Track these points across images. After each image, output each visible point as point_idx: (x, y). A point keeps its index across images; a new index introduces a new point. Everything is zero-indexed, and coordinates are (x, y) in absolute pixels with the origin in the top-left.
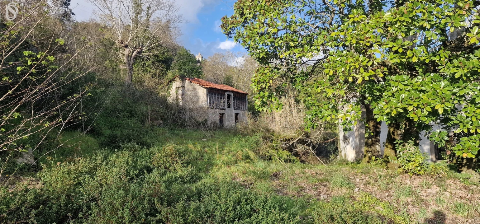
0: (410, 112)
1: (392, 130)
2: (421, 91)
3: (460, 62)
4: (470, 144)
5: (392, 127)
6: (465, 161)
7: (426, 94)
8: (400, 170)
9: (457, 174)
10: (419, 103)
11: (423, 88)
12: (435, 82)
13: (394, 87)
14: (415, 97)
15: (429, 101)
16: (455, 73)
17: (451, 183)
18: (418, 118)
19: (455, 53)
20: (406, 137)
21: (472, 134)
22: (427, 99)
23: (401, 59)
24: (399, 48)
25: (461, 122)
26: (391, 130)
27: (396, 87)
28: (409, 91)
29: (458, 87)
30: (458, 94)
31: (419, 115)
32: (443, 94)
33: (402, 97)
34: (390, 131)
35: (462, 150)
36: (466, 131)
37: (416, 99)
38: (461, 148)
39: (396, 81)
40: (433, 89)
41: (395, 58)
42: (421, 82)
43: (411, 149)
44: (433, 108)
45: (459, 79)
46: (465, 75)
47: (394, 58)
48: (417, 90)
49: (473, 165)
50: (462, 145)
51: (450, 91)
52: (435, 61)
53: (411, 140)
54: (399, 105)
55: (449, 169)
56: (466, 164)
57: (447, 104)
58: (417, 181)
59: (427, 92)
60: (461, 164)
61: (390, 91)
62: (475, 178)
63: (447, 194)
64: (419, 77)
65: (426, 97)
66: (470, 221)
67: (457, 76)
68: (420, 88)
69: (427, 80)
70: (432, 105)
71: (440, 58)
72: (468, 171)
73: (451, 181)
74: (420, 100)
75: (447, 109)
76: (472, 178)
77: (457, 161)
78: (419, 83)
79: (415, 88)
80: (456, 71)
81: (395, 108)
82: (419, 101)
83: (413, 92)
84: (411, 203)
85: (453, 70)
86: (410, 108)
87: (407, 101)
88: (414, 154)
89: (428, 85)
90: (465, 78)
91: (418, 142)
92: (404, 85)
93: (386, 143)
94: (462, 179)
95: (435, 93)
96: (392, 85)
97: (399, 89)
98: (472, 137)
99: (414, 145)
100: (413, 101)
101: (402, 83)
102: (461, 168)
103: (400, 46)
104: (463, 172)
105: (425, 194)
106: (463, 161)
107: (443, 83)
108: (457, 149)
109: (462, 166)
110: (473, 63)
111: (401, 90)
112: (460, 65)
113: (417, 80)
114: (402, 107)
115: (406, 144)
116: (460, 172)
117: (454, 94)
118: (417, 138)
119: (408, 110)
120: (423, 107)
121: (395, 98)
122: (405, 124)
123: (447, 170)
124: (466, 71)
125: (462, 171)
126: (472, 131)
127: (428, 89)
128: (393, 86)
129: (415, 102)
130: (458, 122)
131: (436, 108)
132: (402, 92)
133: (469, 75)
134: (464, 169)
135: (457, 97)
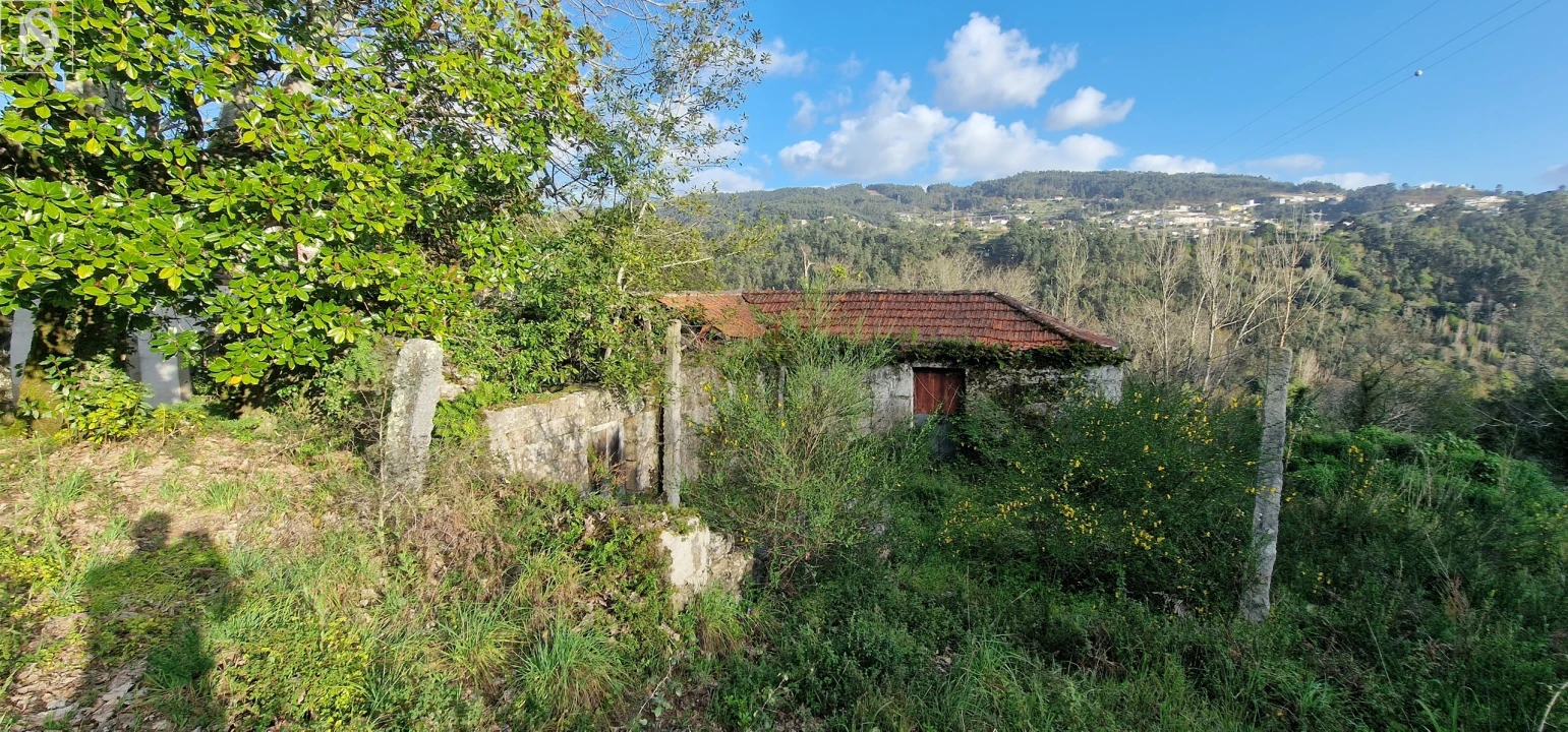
0: (83, 280)
1: (47, 329)
2: (117, 230)
3: (221, 179)
4: (247, 357)
5: (46, 322)
6: (247, 392)
7: (134, 241)
8: (64, 435)
9: (228, 423)
10: (112, 261)
11: (125, 225)
12: (160, 214)
13: (30, 212)
14: (99, 244)
15: (143, 259)
16: (210, 201)
17: (208, 443)
18: (109, 298)
19: (221, 158)
20: (87, 347)
21: (252, 336)
22: (138, 253)
23: (46, 137)
24: (39, 104)
25: (225, 310)
26: (42, 329)
27: (34, 212)
28: (81, 227)
29: (220, 231)
30: (217, 247)
31: (112, 291)
32: (181, 244)
33: (55, 239)
34: (40, 333)
35: (229, 369)
36: (237, 329)
37: (103, 248)
38: (228, 365)
39: (36, 196)
40: (153, 231)
41: (26, 129)
42: (119, 210)
43: (101, 377)
44: (153, 277)
45: (218, 214)
46: (234, 210)
47: (20, 128)
48: (106, 226)
49: (264, 400)
50: (229, 360)
51: (198, 239)
52: (160, 161)
53: (103, 352)
54: (45, 260)
55: (207, 413)
56: (249, 398)
57: (191, 268)
58: (115, 455)
59: (138, 236)
60: (239, 400)
61: (13, 219)
62: (269, 424)
63: (194, 471)
64: (113, 195)
65: (134, 248)
66: (239, 515)
67: (214, 208)
68: (114, 224)
69: (135, 206)
70: (153, 269)
71: (175, 157)
72: (253, 412)
73: (208, 441)
74: (116, 253)
75: (192, 279)
76: (262, 425)
77: (230, 394)
78: (112, 211)
79: (100, 221)
80: (211, 197)
81: (30, 268)
82: (112, 256)
83: (93, 231)
84: (84, 512)
85: (206, 194)
86: (84, 272)
87: (73, 251)
88: (108, 389)
89: (139, 218)
90: (233, 216)
91: (124, 357)
92: (66, 210)
93: (28, 364)
94: (235, 432)
95: (159, 240)
96: (19, 204)
97: (45, 219)
98: (253, 342)
99: (112, 366)
100: (93, 253)
101: (58, 203)
102: (240, 407)
103: (40, 99)
104: (242, 417)
105: (131, 482)
106: (243, 393)
107: (180, 221)
108: (219, 368)
109: (242, 404)
110: (251, 186)
111: (55, 222)
112: (220, 184)
113: (109, 203)
114: (55, 266)
115: (88, 365)
116: (235, 416)
117: (209, 246)
118: (122, 348)
119: (77, 277)
120: (124, 271)
121: (32, 239)
122: (83, 314)
123: (203, 417)
124: (234, 201)
125: (241, 413)
126: (250, 330)
127: (140, 230)
128: (26, 209)
129: (98, 256)
130: (220, 309)
131: (162, 276)
132: (58, 226)
133: (241, 209)
134: (246, 410)
135: (216, 252)
